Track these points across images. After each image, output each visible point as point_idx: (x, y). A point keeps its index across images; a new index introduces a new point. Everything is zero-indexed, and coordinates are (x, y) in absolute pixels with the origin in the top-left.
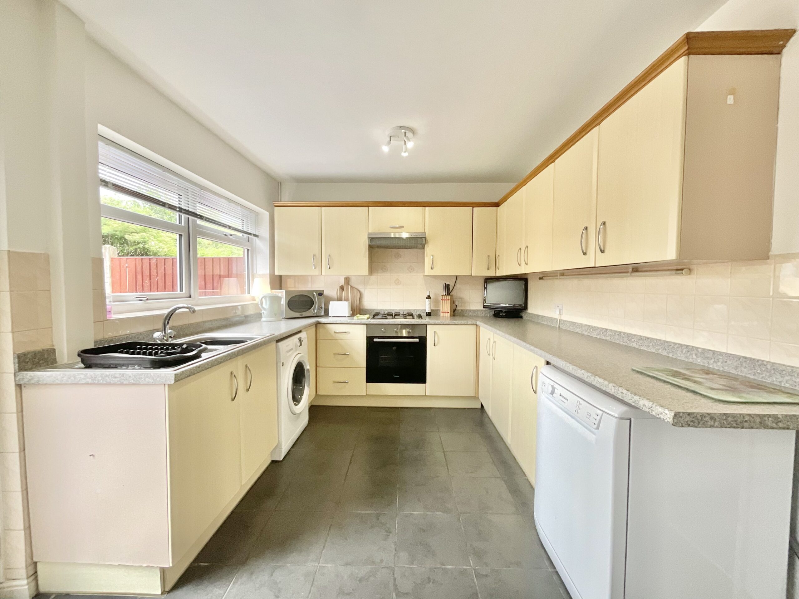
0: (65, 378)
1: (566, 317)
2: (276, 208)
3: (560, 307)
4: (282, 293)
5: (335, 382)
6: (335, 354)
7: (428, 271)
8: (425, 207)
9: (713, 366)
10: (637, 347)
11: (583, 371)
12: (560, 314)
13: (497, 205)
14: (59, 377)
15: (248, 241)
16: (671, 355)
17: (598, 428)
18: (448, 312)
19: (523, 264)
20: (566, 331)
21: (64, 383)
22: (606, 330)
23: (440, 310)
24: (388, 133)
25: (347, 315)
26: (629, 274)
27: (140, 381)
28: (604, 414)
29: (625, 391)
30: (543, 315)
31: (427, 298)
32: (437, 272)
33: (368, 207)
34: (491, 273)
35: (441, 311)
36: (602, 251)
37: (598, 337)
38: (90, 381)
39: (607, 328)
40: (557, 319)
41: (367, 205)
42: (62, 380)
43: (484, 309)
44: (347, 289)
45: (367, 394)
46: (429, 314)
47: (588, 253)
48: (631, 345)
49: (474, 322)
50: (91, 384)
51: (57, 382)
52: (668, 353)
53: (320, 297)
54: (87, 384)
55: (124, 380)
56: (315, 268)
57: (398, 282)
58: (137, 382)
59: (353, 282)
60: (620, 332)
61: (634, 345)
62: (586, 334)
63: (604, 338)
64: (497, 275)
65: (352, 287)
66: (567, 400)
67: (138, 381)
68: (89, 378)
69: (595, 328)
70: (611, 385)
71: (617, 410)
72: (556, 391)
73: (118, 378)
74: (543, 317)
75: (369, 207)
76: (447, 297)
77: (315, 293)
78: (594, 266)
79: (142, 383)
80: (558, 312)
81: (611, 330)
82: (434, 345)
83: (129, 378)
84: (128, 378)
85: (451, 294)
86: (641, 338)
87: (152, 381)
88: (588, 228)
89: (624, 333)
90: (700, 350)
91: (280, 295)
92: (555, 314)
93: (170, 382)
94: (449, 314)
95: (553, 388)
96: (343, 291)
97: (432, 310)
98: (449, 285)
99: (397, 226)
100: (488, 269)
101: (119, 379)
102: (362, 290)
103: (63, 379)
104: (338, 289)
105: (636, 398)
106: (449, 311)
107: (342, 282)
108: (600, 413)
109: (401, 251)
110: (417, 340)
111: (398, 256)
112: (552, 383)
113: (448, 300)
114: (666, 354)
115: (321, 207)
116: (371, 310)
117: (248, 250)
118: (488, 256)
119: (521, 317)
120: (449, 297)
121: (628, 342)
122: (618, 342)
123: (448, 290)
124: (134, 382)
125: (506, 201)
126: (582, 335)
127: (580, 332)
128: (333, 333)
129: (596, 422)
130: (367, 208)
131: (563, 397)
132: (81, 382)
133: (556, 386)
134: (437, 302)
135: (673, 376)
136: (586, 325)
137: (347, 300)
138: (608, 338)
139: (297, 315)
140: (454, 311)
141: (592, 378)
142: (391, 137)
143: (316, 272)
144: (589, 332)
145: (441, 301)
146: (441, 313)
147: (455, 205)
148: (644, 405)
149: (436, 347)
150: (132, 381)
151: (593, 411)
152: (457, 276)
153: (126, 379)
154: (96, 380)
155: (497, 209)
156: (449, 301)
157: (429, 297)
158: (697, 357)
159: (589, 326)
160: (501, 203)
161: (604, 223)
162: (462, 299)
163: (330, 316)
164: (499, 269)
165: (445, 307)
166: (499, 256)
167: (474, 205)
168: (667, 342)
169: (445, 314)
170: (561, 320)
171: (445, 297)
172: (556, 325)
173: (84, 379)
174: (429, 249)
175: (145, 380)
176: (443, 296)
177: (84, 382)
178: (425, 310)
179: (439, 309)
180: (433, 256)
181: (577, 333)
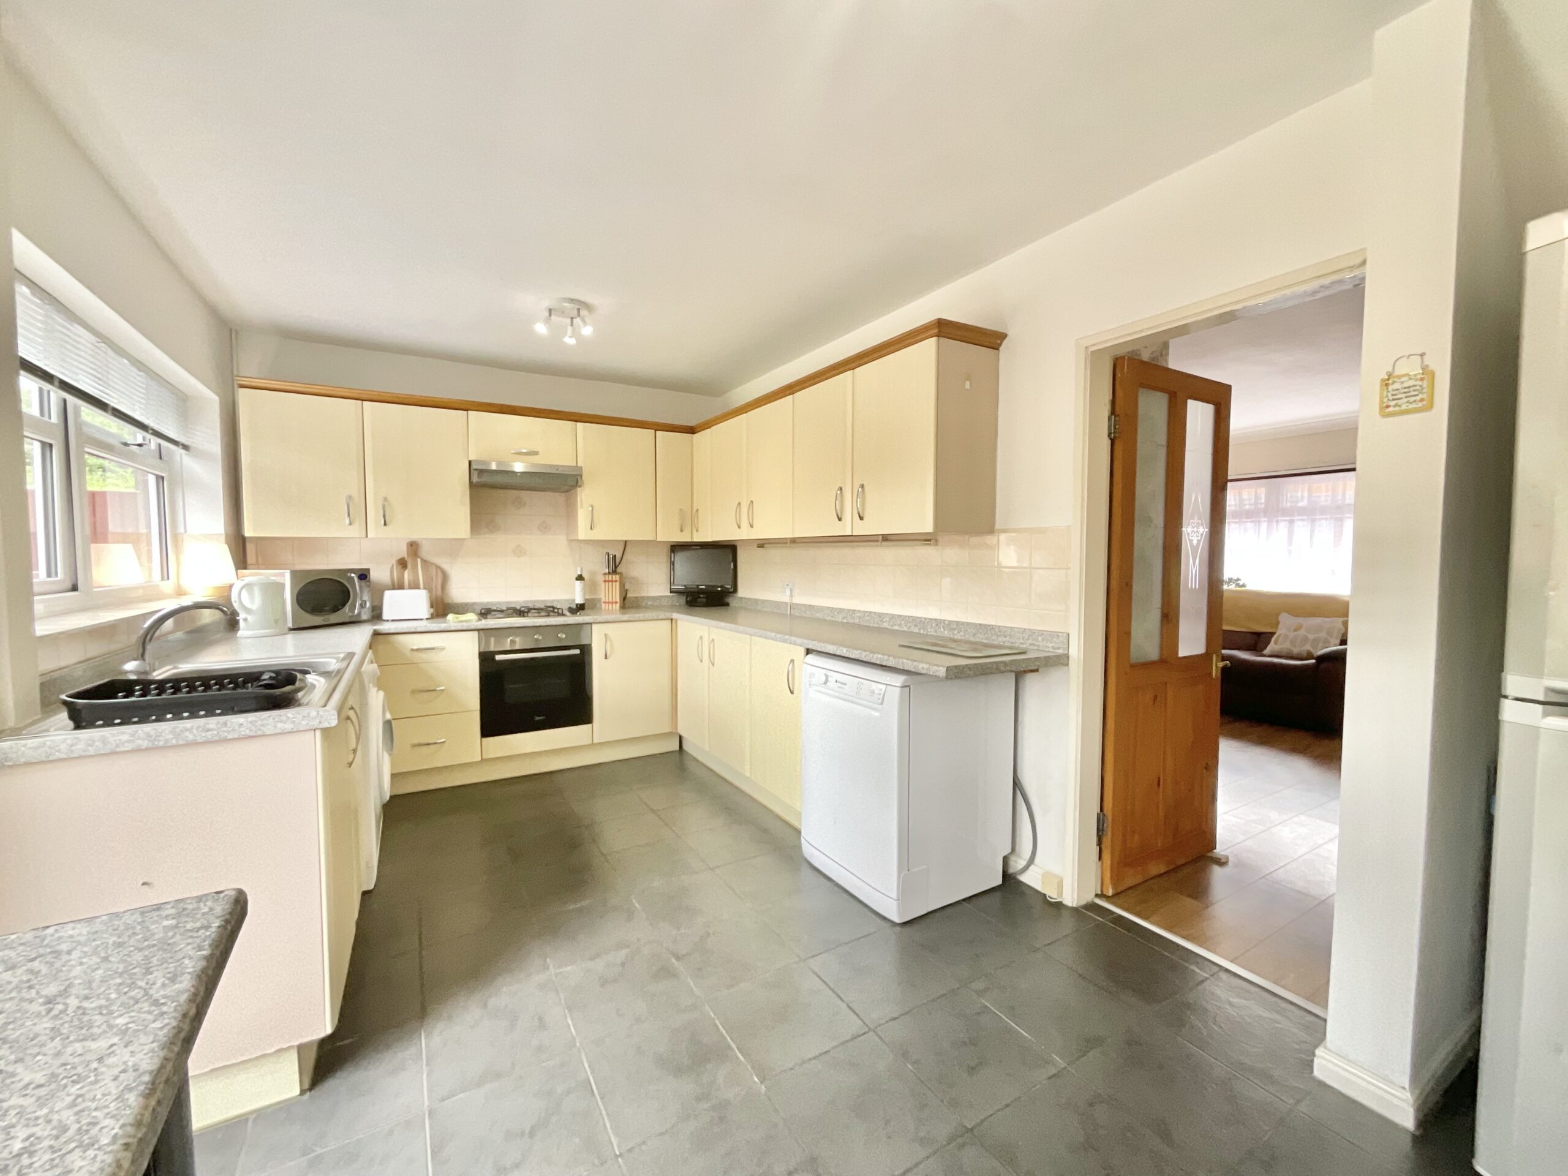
0: (79, 747)
1: (798, 599)
2: (242, 391)
3: (790, 586)
4: (283, 575)
5: (414, 746)
6: (413, 692)
7: (583, 532)
8: (576, 421)
9: (958, 636)
10: (889, 627)
11: (859, 651)
12: (791, 596)
13: (692, 430)
14: (63, 747)
15: (161, 458)
16: (922, 632)
17: (882, 703)
18: (616, 603)
19: (745, 524)
20: (801, 617)
21: (76, 755)
22: (854, 611)
23: (599, 600)
24: (546, 303)
25: (427, 616)
26: (879, 543)
27: (265, 730)
28: (888, 687)
29: (905, 661)
30: (762, 598)
31: (577, 579)
32: (599, 534)
33: (467, 410)
34: (685, 538)
35: (603, 600)
36: (861, 518)
37: (845, 621)
38: (145, 744)
39: (854, 608)
40: (786, 603)
41: (465, 406)
42: (72, 751)
43: (671, 594)
44: (415, 567)
45: (484, 757)
46: (581, 608)
47: (843, 519)
48: (883, 626)
49: (668, 615)
50: (147, 749)
51: (58, 755)
52: (920, 629)
53: (363, 583)
54: (138, 750)
55: (228, 732)
56: (350, 524)
57: (519, 552)
58: (259, 733)
59: (425, 552)
60: (871, 612)
61: (886, 625)
62: (828, 618)
63: (851, 621)
64: (695, 540)
65: (424, 562)
66: (846, 684)
67: (260, 730)
68: (143, 739)
69: (841, 611)
70: (891, 658)
71: (898, 680)
72: (830, 679)
73: (213, 730)
74: (763, 601)
75: (469, 412)
76: (614, 576)
77: (353, 575)
78: (850, 534)
79: (268, 733)
80: (788, 593)
81: (859, 611)
82: (606, 658)
83: (239, 728)
84: (237, 728)
85: (619, 570)
86: (893, 617)
87: (292, 726)
88: (843, 489)
89: (875, 613)
90: (946, 622)
91: (279, 579)
92: (785, 598)
93: (329, 723)
94: (618, 605)
95: (827, 676)
96: (405, 570)
97: (586, 600)
98: (615, 556)
99: (524, 451)
100: (682, 531)
101: (215, 732)
102: (446, 567)
103: (73, 748)
104: (393, 566)
105: (915, 664)
106: (618, 600)
107: (403, 552)
108: (883, 687)
109: (524, 494)
110: (577, 652)
111: (519, 503)
112: (824, 671)
113: (616, 581)
114: (917, 631)
115: (363, 400)
116: (474, 604)
117: (160, 479)
118: (681, 510)
119: (727, 605)
120: (618, 576)
121: (880, 623)
122: (867, 624)
123: (614, 565)
124: (252, 734)
125: (710, 427)
126: (825, 620)
127: (821, 617)
128: (408, 653)
129: (881, 697)
130: (466, 412)
131: (840, 682)
132: (122, 749)
133: (830, 673)
134: (592, 587)
135: (933, 646)
136: (828, 608)
137: (415, 586)
138: (857, 621)
139: (318, 620)
140: (624, 599)
141: (871, 655)
142: (550, 310)
143: (355, 531)
144: (832, 617)
145: (603, 584)
146: (603, 605)
147: (628, 424)
148: (923, 668)
149: (609, 660)
150: (248, 732)
151: (874, 686)
152: (626, 542)
153: (234, 730)
154: (159, 741)
155: (692, 438)
156: (618, 583)
157: (580, 578)
158: (944, 630)
159: (832, 608)
160: (698, 430)
161: (862, 486)
162: (635, 581)
163: (388, 621)
164: (697, 531)
165: (609, 593)
166: (697, 510)
167: (658, 427)
168: (918, 618)
169: (610, 605)
170: (794, 604)
171: (610, 576)
172: (787, 610)
173: (128, 741)
174: (585, 497)
175: (275, 727)
176: (605, 574)
177: (128, 747)
178: (574, 600)
179: (597, 597)
180: (592, 506)
181: (818, 620)
